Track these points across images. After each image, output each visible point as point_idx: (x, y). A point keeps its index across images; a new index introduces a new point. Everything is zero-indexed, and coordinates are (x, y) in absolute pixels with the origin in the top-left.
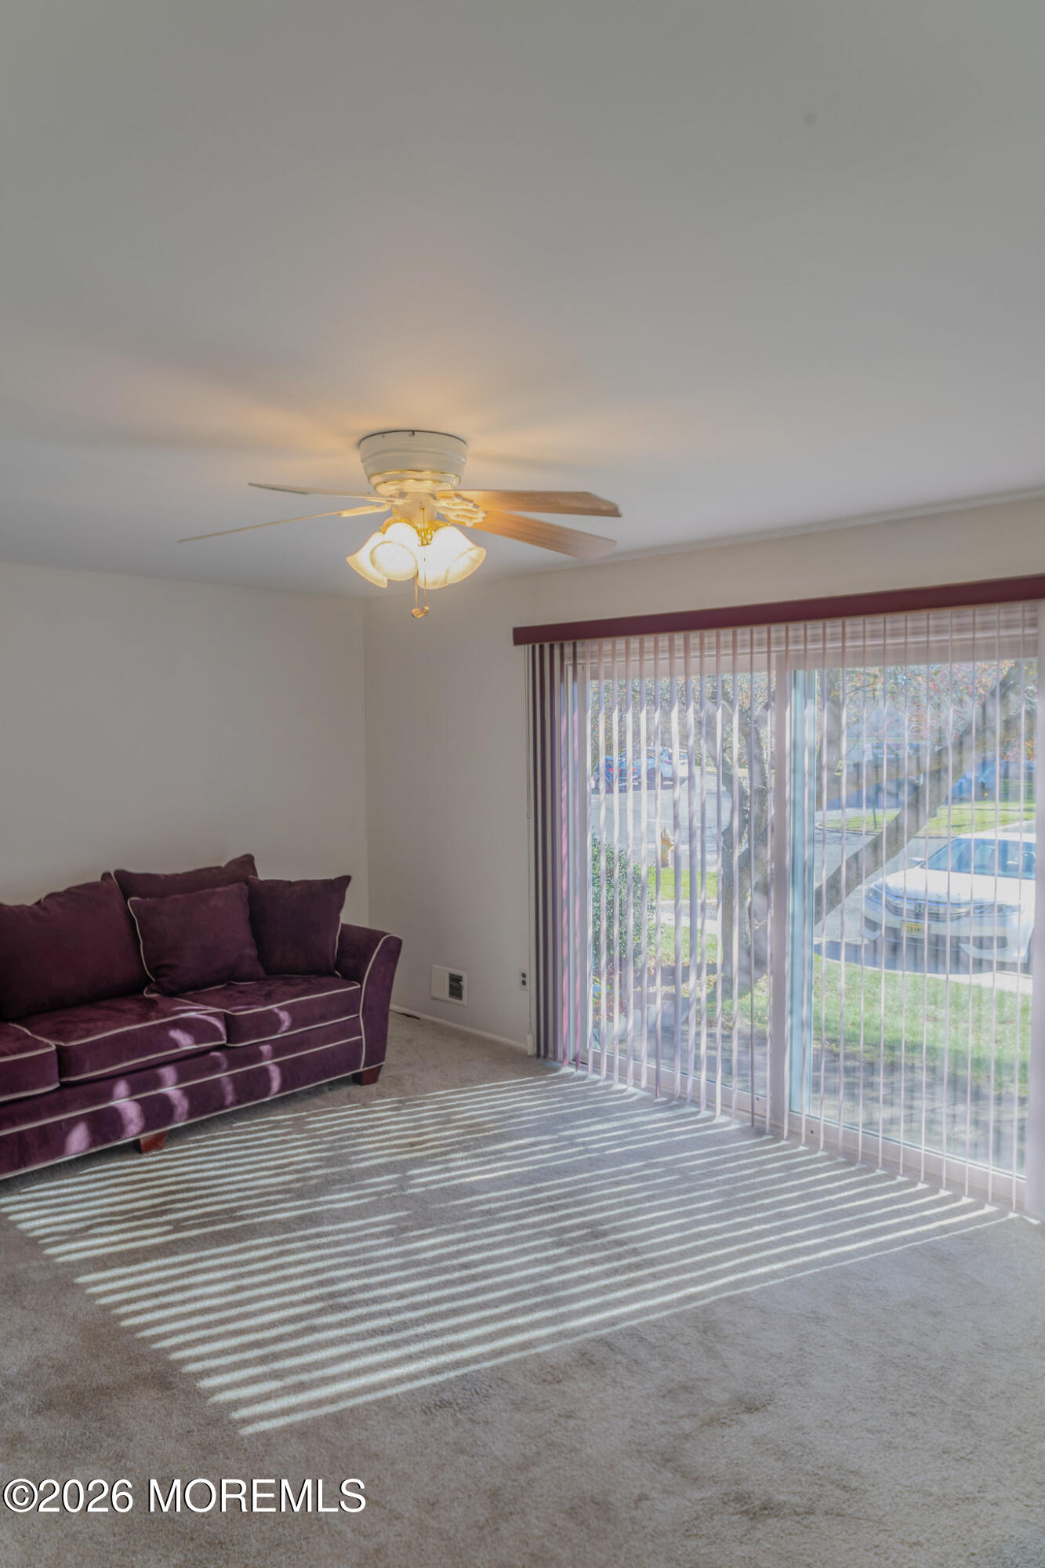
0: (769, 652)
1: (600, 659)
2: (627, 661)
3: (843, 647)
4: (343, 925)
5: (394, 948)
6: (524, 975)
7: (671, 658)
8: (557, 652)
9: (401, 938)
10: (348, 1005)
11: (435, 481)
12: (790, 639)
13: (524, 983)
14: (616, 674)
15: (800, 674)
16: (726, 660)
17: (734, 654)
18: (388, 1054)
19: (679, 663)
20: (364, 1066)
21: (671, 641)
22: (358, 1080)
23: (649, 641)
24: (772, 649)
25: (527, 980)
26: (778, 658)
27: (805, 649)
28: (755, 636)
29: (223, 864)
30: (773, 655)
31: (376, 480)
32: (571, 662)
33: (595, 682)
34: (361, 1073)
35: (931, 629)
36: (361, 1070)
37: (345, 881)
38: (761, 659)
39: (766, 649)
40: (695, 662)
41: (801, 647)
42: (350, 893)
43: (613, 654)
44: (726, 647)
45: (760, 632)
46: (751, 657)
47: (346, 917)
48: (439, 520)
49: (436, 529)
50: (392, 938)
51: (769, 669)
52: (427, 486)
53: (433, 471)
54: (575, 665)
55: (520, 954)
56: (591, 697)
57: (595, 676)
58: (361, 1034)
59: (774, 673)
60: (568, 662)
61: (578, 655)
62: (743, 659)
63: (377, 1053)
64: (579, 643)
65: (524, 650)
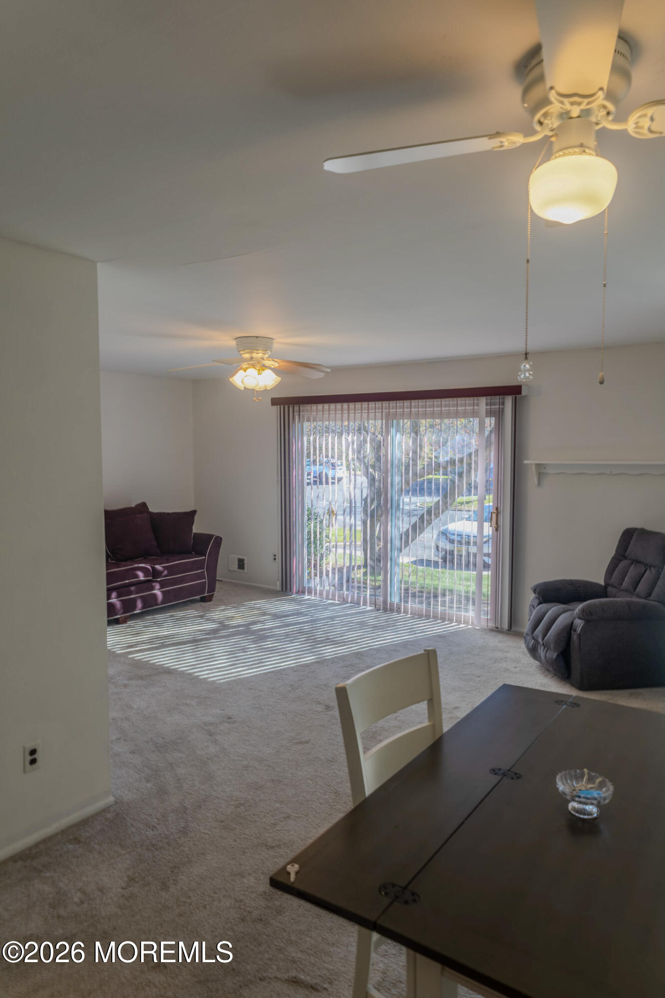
0: (382, 412)
1: (311, 413)
2: (323, 414)
3: (411, 411)
4: (194, 533)
5: (219, 541)
6: (275, 556)
7: (342, 413)
8: (291, 409)
9: (221, 536)
10: (200, 565)
11: (263, 354)
12: (384, 407)
13: (275, 559)
14: (318, 419)
15: (395, 421)
16: (365, 415)
17: (368, 413)
18: (216, 590)
19: (346, 415)
20: (207, 593)
21: (342, 406)
22: (203, 600)
23: (332, 406)
24: (384, 411)
25: (277, 557)
26: (386, 415)
27: (396, 411)
28: (377, 405)
29: (133, 505)
30: (384, 413)
31: (242, 352)
32: (298, 414)
33: (308, 424)
34: (205, 597)
35: (451, 405)
36: (206, 595)
37: (194, 513)
38: (379, 415)
39: (381, 411)
40: (352, 415)
41: (402, 410)
42: (197, 518)
43: (317, 411)
44: (365, 409)
45: (379, 404)
46: (375, 414)
47: (195, 530)
48: (264, 367)
49: (263, 370)
50: (218, 536)
51: (382, 420)
52: (260, 355)
53: (263, 350)
54: (299, 415)
55: (273, 545)
56: (306, 430)
57: (308, 420)
58: (205, 579)
59: (384, 421)
60: (296, 414)
61: (301, 410)
62: (372, 415)
63: (212, 589)
64: (301, 406)
65: (275, 409)
